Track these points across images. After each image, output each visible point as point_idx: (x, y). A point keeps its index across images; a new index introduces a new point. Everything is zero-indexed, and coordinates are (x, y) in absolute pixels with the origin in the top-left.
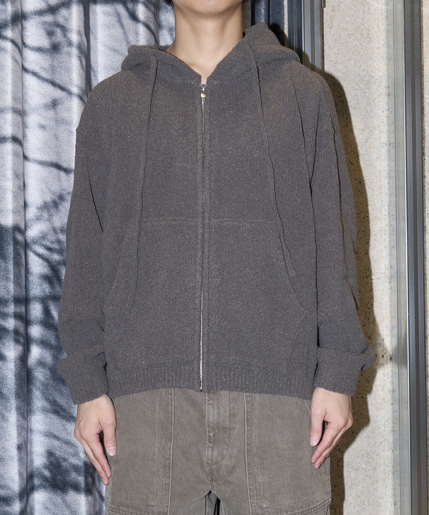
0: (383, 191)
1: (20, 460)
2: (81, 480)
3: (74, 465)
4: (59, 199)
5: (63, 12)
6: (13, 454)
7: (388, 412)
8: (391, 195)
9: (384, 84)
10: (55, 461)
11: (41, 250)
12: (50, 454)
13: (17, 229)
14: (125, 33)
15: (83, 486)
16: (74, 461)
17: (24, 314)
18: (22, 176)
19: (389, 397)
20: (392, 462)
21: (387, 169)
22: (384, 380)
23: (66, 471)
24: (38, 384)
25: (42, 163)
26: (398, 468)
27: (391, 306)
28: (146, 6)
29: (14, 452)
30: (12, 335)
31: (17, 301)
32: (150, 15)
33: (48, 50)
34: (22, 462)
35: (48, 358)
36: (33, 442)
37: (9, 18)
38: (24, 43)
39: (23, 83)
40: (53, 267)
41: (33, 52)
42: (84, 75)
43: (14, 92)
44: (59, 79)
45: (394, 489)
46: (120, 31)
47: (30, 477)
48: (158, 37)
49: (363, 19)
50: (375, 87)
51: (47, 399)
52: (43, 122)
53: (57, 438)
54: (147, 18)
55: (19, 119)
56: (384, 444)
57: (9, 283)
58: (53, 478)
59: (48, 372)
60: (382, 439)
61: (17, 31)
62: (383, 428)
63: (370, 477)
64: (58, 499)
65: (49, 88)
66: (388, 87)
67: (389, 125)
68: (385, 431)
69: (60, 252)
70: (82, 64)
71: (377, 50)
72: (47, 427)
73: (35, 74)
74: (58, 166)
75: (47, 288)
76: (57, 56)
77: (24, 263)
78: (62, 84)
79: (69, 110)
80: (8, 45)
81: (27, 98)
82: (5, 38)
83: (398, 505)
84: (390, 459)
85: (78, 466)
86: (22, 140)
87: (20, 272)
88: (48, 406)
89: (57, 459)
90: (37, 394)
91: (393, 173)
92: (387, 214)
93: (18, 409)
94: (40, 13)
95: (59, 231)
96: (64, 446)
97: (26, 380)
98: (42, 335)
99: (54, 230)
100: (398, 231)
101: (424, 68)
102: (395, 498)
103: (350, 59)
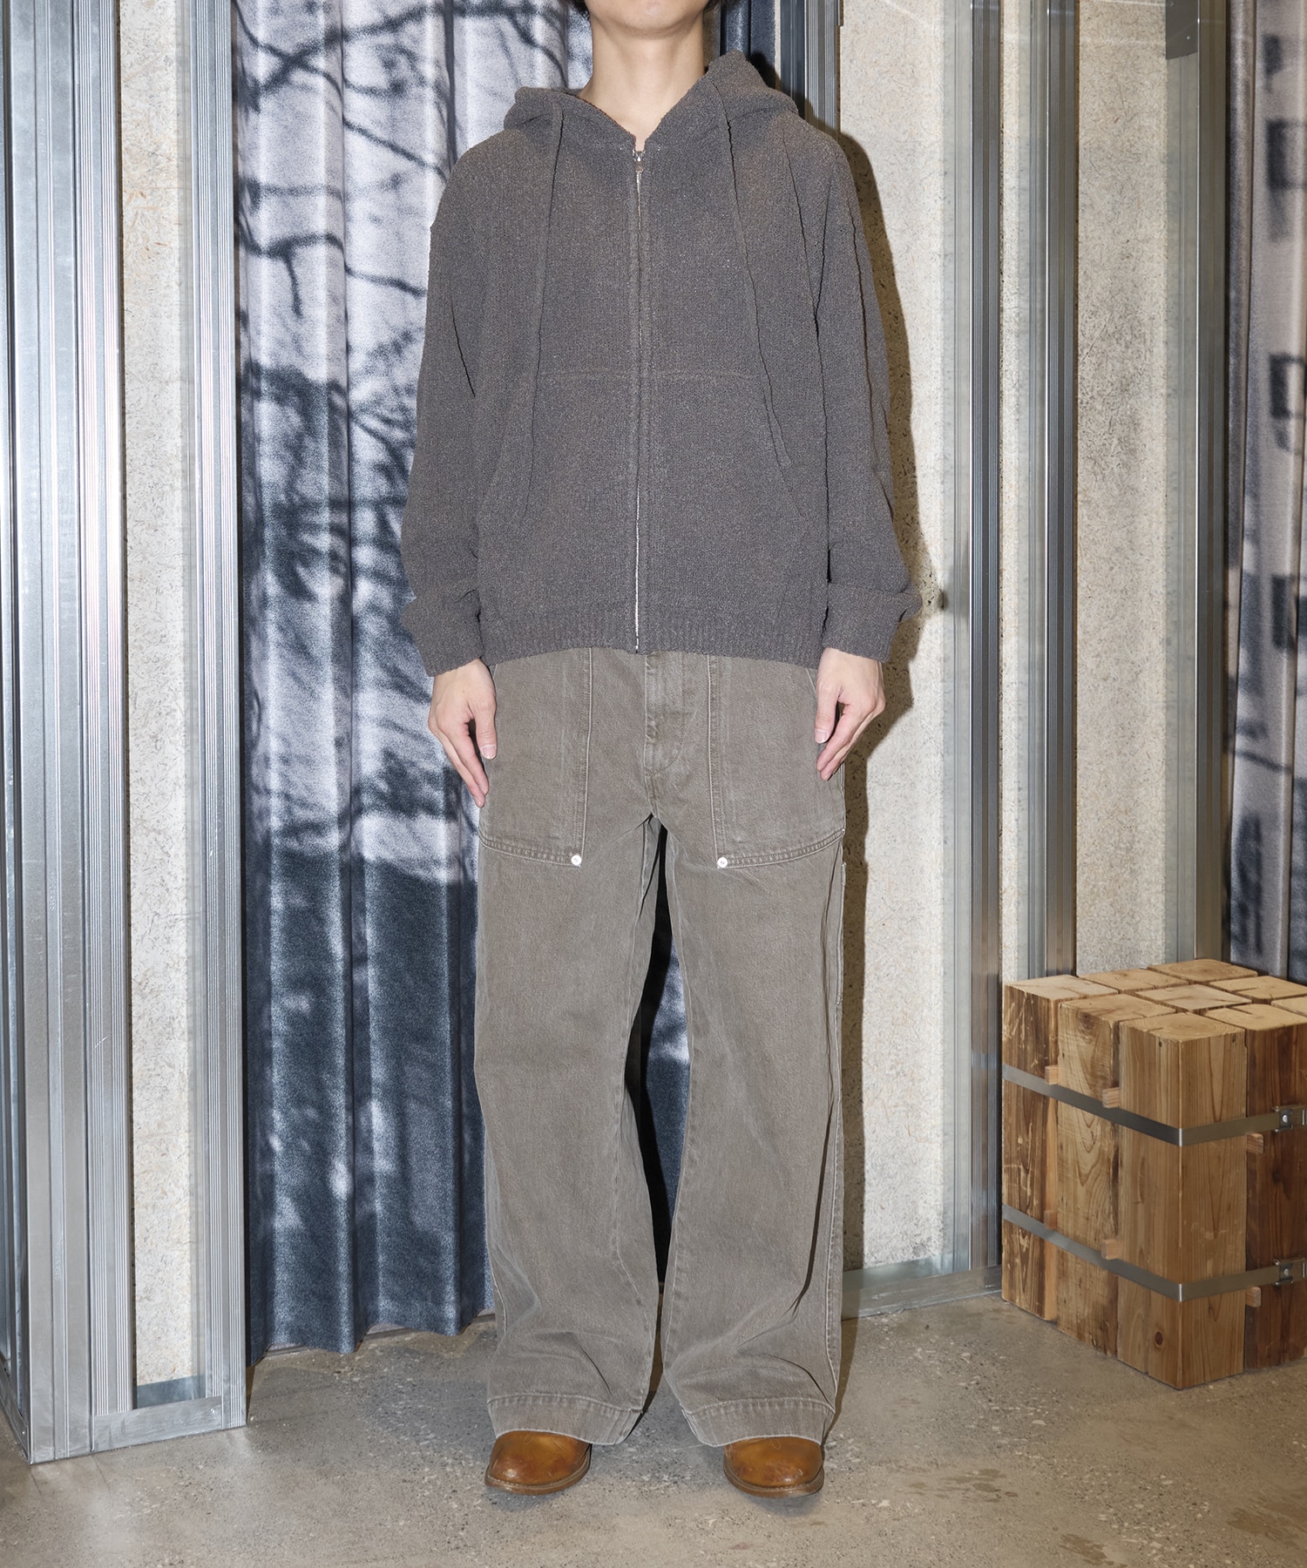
0: (933, 333)
1: (340, 762)
2: (439, 796)
3: (427, 773)
4: (404, 339)
5: (411, 28)
6: (327, 753)
7: (937, 693)
8: (946, 338)
9: (938, 155)
10: (397, 767)
11: (374, 424)
12: (388, 755)
13: (334, 386)
14: (512, 65)
15: (441, 806)
16: (428, 766)
17: (346, 526)
18: (342, 301)
19: (939, 669)
20: (942, 774)
21: (940, 296)
22: (931, 642)
23: (415, 782)
24: (369, 642)
25: (375, 280)
26: (952, 784)
27: (944, 521)
28: (548, 21)
29: (330, 751)
30: (327, 560)
31: (335, 504)
32: (554, 35)
33: (385, 91)
34: (343, 766)
35: (385, 598)
36: (361, 735)
37: (321, 37)
38: (345, 80)
39: (343, 146)
40: (394, 451)
41: (360, 95)
42: (445, 136)
43: (329, 161)
44: (404, 140)
45: (945, 817)
46: (504, 61)
47: (356, 792)
48: (567, 72)
49: (904, 47)
50: (922, 160)
51: (384, 667)
52: (377, 212)
53: (400, 729)
54: (547, 39)
55: (337, 205)
56: (928, 744)
57: (321, 476)
58: (393, 794)
59: (385, 623)
60: (927, 737)
61: (334, 58)
62: (928, 719)
63: (906, 797)
64: (400, 826)
65: (387, 156)
66: (945, 160)
67: (945, 224)
68: (930, 723)
69: (406, 426)
70: (442, 116)
71: (927, 99)
72: (384, 712)
73: (363, 132)
74: (402, 285)
75: (383, 486)
76: (401, 102)
77: (346, 442)
78: (408, 149)
79: (420, 191)
80: (320, 83)
81: (350, 171)
82: (314, 70)
83: (951, 842)
84: (938, 769)
85: (434, 774)
86: (342, 240)
87: (339, 457)
88: (384, 677)
89: (399, 763)
90: (367, 658)
91: (950, 304)
92: (939, 370)
93: (337, 680)
94: (373, 30)
95: (403, 392)
96: (411, 742)
97: (349, 634)
98: (376, 562)
99: (396, 390)
100: (956, 399)
101: (1004, 130)
102: (945, 832)
103: (883, 113)
